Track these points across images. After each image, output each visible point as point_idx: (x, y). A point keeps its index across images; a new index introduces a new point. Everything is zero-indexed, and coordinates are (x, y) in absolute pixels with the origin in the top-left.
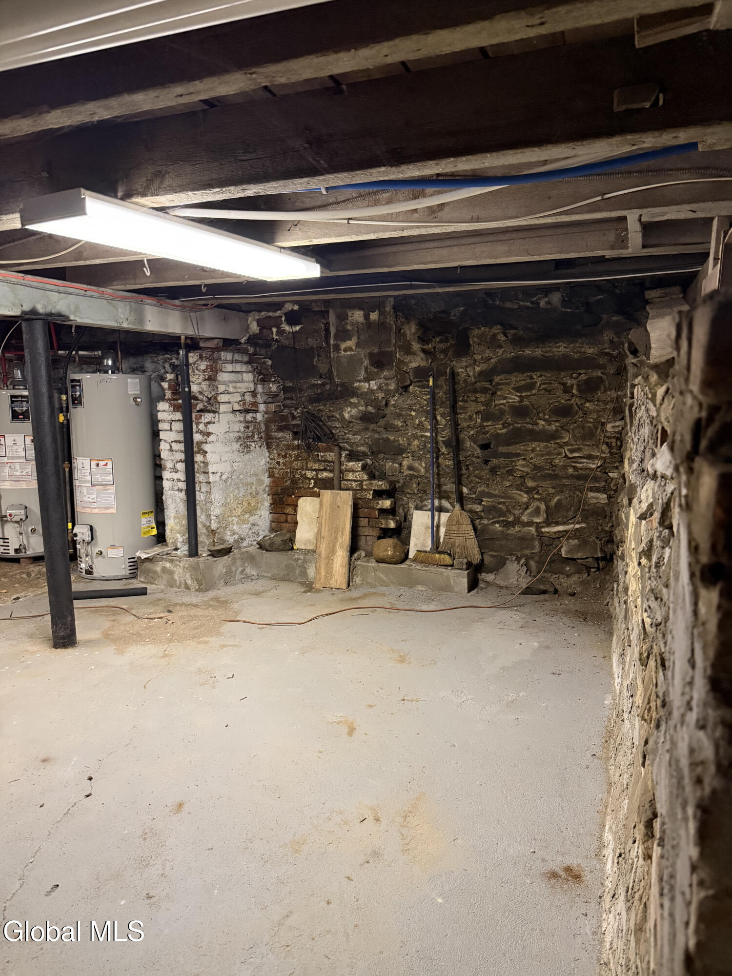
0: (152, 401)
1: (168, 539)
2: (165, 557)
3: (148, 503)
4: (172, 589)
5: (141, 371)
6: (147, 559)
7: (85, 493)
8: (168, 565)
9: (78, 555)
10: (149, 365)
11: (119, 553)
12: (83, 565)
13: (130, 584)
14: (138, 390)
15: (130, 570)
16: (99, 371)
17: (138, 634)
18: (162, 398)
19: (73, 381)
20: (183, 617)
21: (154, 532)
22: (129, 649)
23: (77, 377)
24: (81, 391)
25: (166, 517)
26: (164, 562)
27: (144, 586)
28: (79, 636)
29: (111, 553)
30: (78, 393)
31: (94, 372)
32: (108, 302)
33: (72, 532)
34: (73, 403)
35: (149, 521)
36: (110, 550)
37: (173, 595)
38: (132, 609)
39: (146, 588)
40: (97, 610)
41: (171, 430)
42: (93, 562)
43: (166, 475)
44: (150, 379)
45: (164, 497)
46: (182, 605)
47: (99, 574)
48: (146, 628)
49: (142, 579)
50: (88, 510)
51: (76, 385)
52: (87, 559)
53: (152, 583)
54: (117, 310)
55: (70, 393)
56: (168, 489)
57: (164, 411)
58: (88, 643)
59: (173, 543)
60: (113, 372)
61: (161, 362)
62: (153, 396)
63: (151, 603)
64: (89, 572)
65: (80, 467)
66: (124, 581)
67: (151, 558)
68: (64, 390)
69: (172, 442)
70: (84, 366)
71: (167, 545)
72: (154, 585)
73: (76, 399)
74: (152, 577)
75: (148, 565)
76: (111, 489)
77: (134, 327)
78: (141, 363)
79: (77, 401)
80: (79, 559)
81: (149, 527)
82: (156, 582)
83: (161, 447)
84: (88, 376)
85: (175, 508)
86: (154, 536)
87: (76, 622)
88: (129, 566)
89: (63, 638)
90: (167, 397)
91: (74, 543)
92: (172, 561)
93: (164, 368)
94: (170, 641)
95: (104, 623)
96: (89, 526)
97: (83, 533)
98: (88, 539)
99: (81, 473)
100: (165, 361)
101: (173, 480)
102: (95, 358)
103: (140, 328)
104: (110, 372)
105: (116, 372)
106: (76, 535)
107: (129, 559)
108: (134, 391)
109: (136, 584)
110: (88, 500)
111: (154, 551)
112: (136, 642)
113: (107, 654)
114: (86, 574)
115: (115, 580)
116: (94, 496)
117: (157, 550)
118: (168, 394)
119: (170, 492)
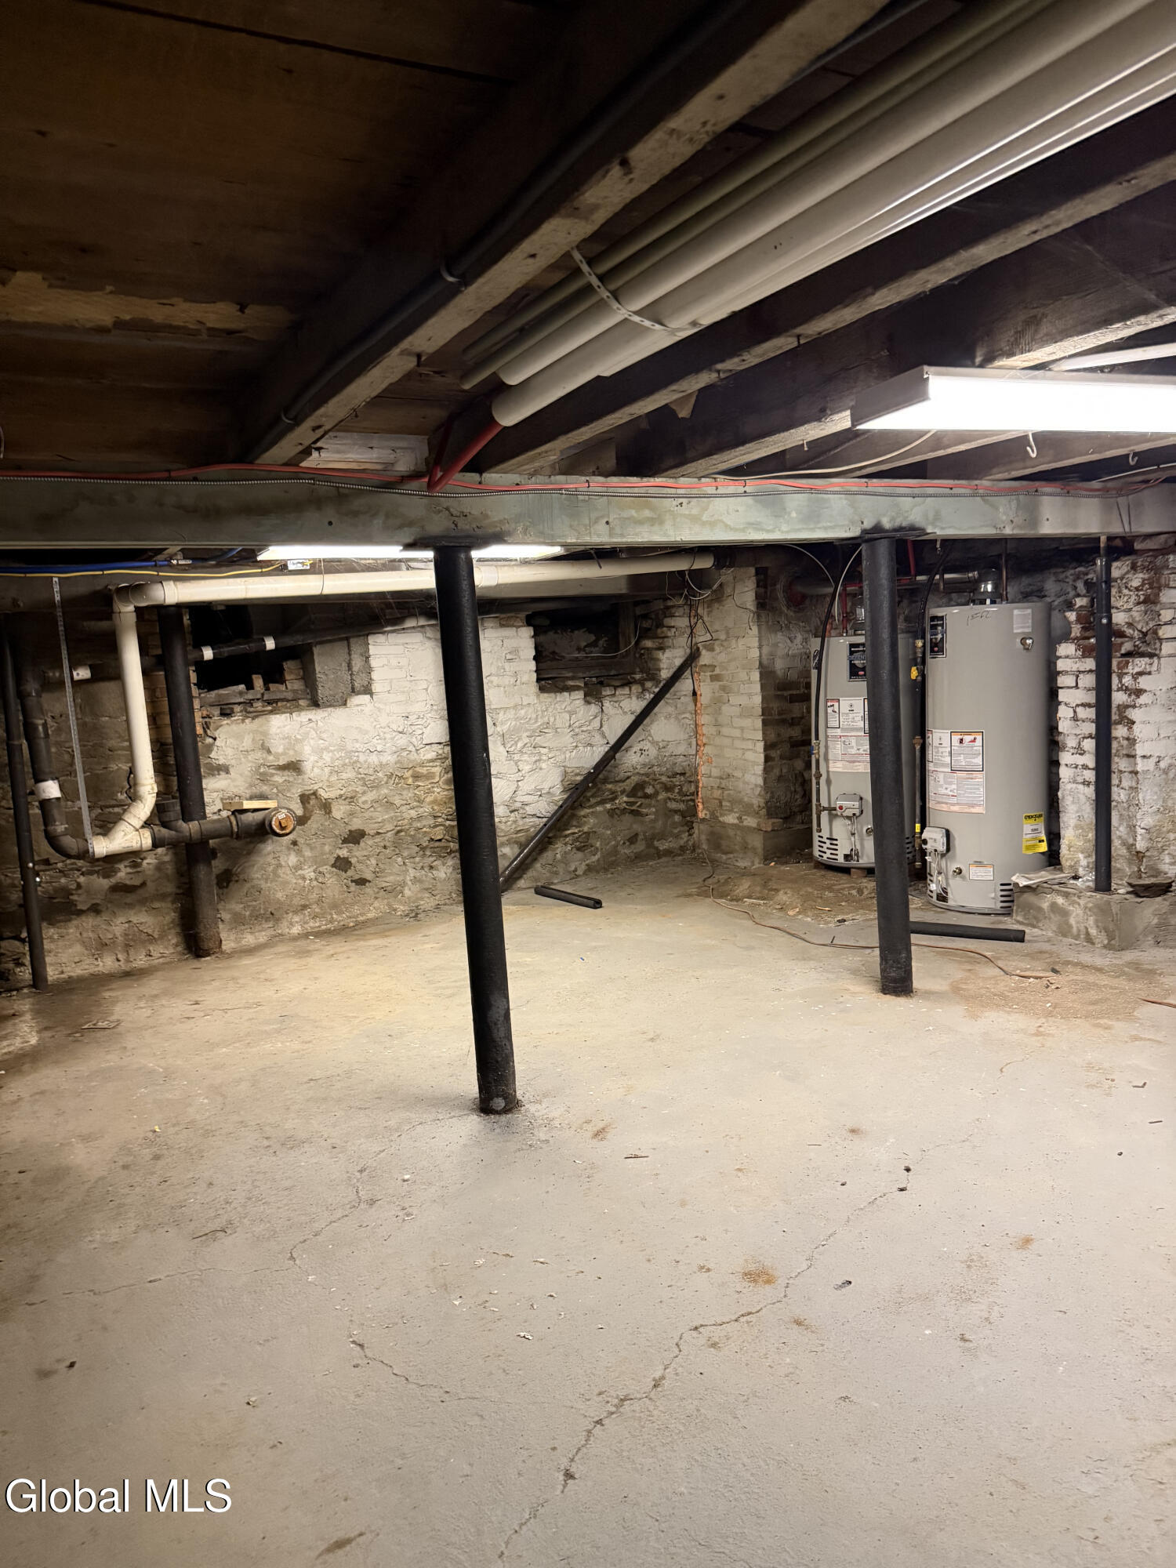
0: (1051, 641)
1: (1063, 861)
2: (1057, 887)
3: (1036, 802)
4: (1064, 939)
5: (1038, 597)
6: (1028, 887)
7: (942, 782)
8: (1060, 900)
9: (928, 871)
10: (1051, 586)
11: (985, 874)
12: (933, 887)
13: (1000, 922)
14: (1028, 627)
15: (1002, 902)
16: (974, 602)
17: (1002, 995)
18: (1066, 637)
19: (933, 618)
20: (1076, 982)
21: (1044, 847)
22: (987, 1014)
23: (939, 612)
24: (944, 632)
25: (1062, 825)
26: (1054, 895)
27: (1021, 928)
28: (916, 983)
29: (975, 873)
30: (939, 636)
31: (967, 604)
32: (984, 500)
33: (920, 837)
34: (932, 651)
35: (1036, 830)
36: (975, 868)
37: (1065, 949)
38: (999, 959)
39: (1024, 932)
40: (947, 952)
41: (1077, 687)
42: (948, 884)
43: (1065, 758)
44: (1050, 609)
45: (1060, 794)
46: (1076, 964)
47: (955, 901)
48: (1016, 989)
49: (1020, 918)
50: (944, 807)
51: (937, 625)
52: (940, 878)
53: (1034, 926)
54: (997, 509)
55: (928, 637)
56: (1066, 780)
57: (1067, 657)
58: (928, 994)
59: (1071, 866)
60: (993, 602)
61: (1070, 580)
62: (1053, 634)
63: (1027, 955)
64: (942, 897)
65: (936, 743)
66: (993, 918)
67: (1034, 886)
68: (920, 633)
69: (1078, 705)
70: (954, 596)
71: (1061, 870)
72: (1036, 930)
73: (936, 645)
74: (1036, 917)
75: (1029, 897)
76: (980, 778)
77: (1023, 532)
78: (1039, 584)
79: (937, 648)
80: (929, 877)
81: (1035, 838)
82: (1040, 925)
83: (1059, 714)
84: (956, 610)
85: (1077, 812)
86: (1043, 853)
87: (914, 964)
88: (1002, 896)
89: (895, 981)
90: (1073, 635)
91: (924, 853)
92: (1066, 895)
93: (1075, 588)
94: (1049, 1014)
95: (955, 972)
96: (944, 831)
97: (935, 840)
98: (942, 848)
99: (937, 752)
100: (1077, 577)
101: (1076, 767)
102: (970, 581)
103: (1032, 532)
104: (988, 601)
105: (998, 600)
106: (925, 842)
107: (1002, 885)
108: (1022, 627)
109: (1010, 924)
110: (945, 791)
111: (1041, 877)
112: (998, 1006)
113: (953, 1014)
114: (938, 899)
115: (979, 914)
116: (954, 786)
117: (1045, 875)
118: (1076, 630)
119: (1069, 786)
